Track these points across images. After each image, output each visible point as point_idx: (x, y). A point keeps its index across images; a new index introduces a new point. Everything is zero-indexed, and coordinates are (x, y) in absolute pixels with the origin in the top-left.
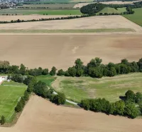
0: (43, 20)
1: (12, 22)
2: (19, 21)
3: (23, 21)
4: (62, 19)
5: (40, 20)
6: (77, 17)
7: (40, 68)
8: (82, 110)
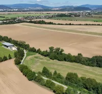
0: (87, 25)
3: (73, 25)
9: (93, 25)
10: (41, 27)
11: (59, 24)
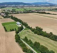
10: (42, 16)
11: (53, 14)
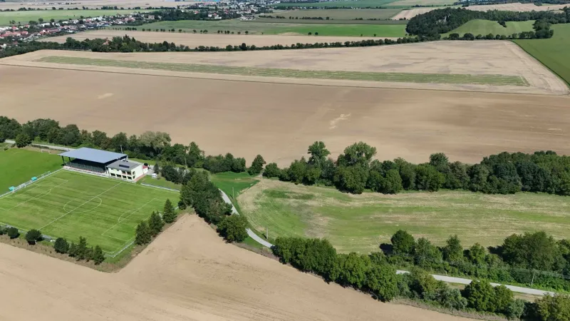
0: (300, 46)
1: (229, 49)
2: (243, 48)
3: (253, 48)
4: (347, 45)
5: (293, 47)
6: (388, 42)
7: (229, 156)
8: (274, 263)
9: (317, 46)
